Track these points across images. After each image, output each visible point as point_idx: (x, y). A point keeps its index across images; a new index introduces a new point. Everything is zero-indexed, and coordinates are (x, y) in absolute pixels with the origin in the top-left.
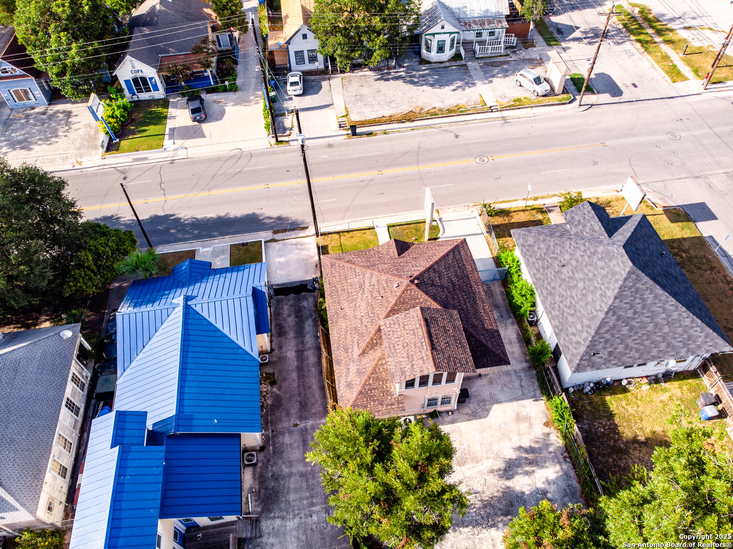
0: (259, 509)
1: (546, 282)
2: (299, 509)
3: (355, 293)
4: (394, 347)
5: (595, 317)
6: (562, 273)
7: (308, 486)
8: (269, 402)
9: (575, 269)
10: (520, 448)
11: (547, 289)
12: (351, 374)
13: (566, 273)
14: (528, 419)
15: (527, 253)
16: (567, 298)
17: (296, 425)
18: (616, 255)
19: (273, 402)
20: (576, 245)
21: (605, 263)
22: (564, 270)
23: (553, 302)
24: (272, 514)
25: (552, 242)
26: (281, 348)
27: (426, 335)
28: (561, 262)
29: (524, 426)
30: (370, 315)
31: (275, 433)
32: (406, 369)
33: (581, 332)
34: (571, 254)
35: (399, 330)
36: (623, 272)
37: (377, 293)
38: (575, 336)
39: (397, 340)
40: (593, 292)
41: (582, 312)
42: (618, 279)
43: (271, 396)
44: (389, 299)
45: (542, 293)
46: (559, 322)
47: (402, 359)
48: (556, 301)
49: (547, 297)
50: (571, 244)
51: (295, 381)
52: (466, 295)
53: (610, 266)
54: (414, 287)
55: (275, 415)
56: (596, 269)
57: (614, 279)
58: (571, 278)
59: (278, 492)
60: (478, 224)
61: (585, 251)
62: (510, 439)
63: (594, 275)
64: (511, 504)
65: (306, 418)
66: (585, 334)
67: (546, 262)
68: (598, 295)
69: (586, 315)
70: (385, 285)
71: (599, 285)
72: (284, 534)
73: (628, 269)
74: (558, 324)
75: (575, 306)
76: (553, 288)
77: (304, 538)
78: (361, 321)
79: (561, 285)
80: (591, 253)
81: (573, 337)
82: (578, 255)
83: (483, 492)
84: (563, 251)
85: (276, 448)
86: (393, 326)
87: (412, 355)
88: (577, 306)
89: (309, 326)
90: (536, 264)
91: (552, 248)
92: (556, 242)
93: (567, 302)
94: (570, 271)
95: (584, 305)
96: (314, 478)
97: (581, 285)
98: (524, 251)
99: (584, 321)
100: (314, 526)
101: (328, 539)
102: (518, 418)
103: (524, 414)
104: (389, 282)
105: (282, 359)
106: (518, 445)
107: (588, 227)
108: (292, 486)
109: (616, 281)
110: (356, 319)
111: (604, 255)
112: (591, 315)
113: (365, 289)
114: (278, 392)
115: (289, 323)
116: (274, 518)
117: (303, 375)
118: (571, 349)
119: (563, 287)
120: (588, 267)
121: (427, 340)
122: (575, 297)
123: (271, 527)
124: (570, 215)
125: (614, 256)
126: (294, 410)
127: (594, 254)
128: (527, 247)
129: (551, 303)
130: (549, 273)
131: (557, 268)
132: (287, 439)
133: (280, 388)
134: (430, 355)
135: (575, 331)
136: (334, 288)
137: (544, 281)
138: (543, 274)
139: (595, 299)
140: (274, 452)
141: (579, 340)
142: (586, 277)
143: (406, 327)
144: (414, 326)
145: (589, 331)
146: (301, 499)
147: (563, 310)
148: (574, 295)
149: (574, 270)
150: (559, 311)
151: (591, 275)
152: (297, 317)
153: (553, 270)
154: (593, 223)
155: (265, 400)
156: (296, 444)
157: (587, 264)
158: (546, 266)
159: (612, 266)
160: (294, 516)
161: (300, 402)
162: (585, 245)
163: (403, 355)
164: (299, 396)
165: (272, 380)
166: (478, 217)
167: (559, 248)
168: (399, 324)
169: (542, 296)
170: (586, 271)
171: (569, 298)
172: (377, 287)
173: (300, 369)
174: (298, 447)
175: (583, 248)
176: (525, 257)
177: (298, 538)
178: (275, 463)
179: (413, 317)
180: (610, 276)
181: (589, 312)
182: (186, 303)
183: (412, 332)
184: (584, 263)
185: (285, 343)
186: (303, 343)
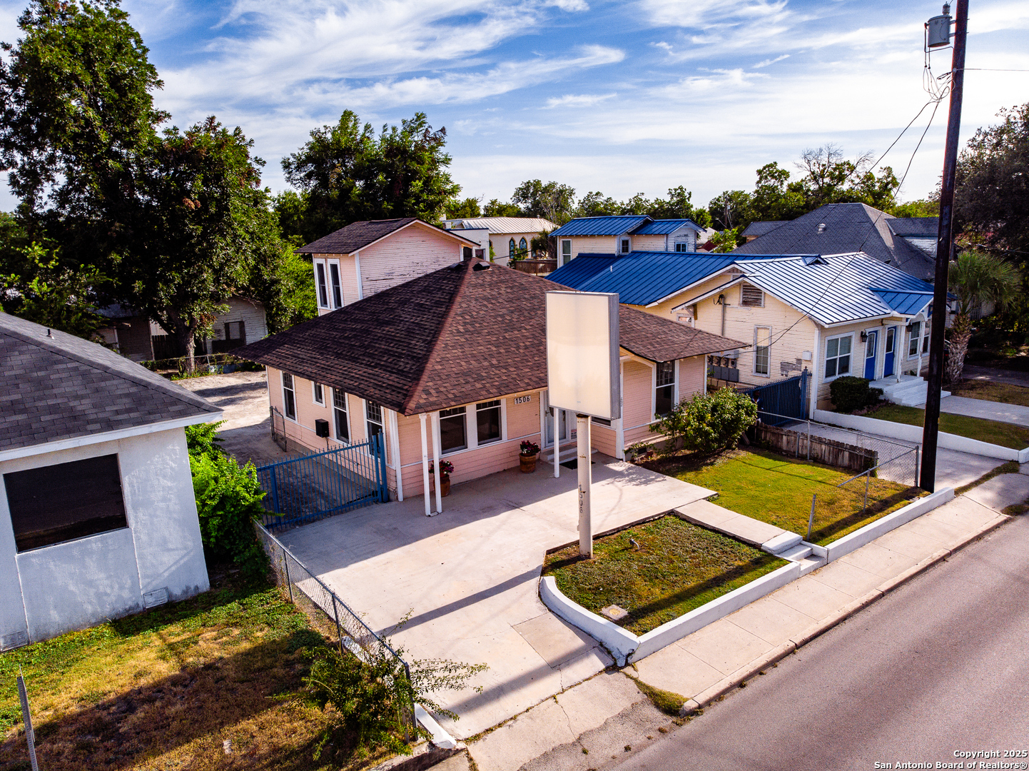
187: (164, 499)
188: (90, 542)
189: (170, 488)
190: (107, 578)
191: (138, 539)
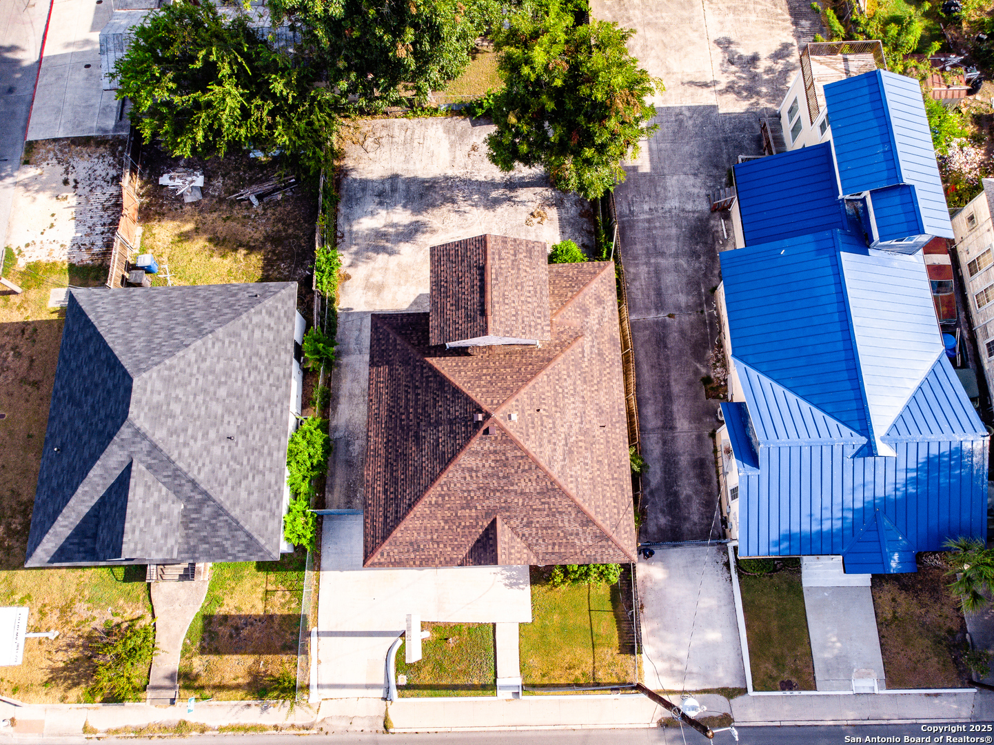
0: (712, 222)
1: (268, 426)
2: (664, 217)
3: (580, 444)
4: (536, 292)
5: (229, 335)
6: (238, 427)
7: (654, 241)
8: (710, 353)
9: (216, 422)
10: (391, 253)
11: (272, 413)
12: (596, 315)
13: (232, 423)
14: (368, 287)
15: (272, 495)
16: (252, 383)
17: (670, 316)
18: (146, 409)
19: (705, 353)
20: (193, 463)
21: (168, 405)
22: (232, 430)
23: (274, 388)
24: (696, 215)
25: (225, 492)
26: (699, 438)
27: (489, 287)
28: (230, 447)
29: (377, 278)
30: (560, 390)
31: (699, 309)
32: (524, 254)
33: (258, 325)
34: (208, 452)
35: (525, 313)
36: (154, 375)
37: (545, 424)
38: (269, 325)
39: (529, 300)
40: (212, 372)
41: (242, 351)
42: (166, 369)
43: (708, 361)
44: (529, 402)
45: (282, 412)
46: (280, 355)
47: (528, 269)
48: (268, 388)
49: (279, 401)
50: (199, 470)
51: (675, 380)
52: (402, 420)
53: (166, 396)
54: (486, 407)
55: (701, 334)
56: (187, 403)
57: (173, 373)
58: (229, 411)
59: (690, 238)
60: (319, 662)
61: (186, 444)
62: (399, 265)
63: (195, 395)
64: (422, 196)
65: (657, 323)
66: (255, 319)
67: (252, 462)
68: (208, 363)
69: (239, 344)
70: (531, 431)
71: (198, 376)
72: (681, 195)
73: (144, 375)
74: (283, 353)
75: (247, 365)
76: (263, 410)
77: (659, 189)
78: (575, 389)
79: (250, 409)
80: (178, 436)
81: (272, 325)
82: (199, 443)
83: (449, 211)
84: (218, 465)
85: (696, 290)
86: (533, 324)
87: (513, 269)
88: (244, 365)
89: (655, 472)
90: (268, 465)
91: (230, 481)
92: (219, 489)
93: (255, 378)
94: (225, 425)
95: (235, 360)
96: (647, 249)
97: (222, 392)
98: (275, 502)
99: (246, 338)
100: (647, 199)
101: (632, 186)
102: (380, 288)
103: (370, 294)
104: (524, 432)
105: (696, 418)
106: (392, 257)
107: (152, 500)
108: (674, 243)
109: (171, 368)
110: (583, 397)
111: (163, 418)
112: (233, 340)
113: (563, 442)
114: (698, 365)
115: (689, 484)
116: (694, 212)
117: (662, 387)
118: (283, 311)
119: (247, 404)
120: (196, 413)
121: (489, 279)
122: (240, 378)
123: (697, 203)
124: (166, 542)
125: (149, 409)
126: (674, 338)
127: (176, 431)
128: (268, 506)
129: (277, 389)
130: (257, 438)
131: (241, 439)
132: (683, 299)
133: (697, 372)
134: (489, 257)
135: (266, 330)
136: (616, 476)
137: (271, 429)
138: (267, 442)
139: (215, 360)
140: (698, 284)
141: (267, 317)
142: (208, 399)
143: (514, 313)
144: (502, 308)
145: (247, 321)
146: (663, 228)
147: (266, 369)
148: (240, 382)
149: (218, 422)
150: (272, 371)
151: (200, 399)
152: (676, 494)
153: (247, 440)
154: (140, 504)
155: (716, 356)
156: (670, 292)
157: (195, 420)
158: (256, 453)
159: (163, 394)
160: (670, 211)
161: (665, 347)
162: (180, 454)
163: (525, 274)
164: (668, 356)
165: (709, 386)
166: (313, 683)
167: (220, 475)
168: (523, 322)
169: (285, 407)
170: (203, 409)
171: (249, 382)
172: (545, 435)
173: (668, 398)
174: (667, 288)
175: (186, 452)
176: (279, 489)
177: (665, 189)
178: (696, 271)
179: (501, 323)
180: (176, 380)
181: (233, 346)
182: (869, 438)
183: (506, 301)
184: (198, 423)
185: (692, 446)
186: (665, 443)
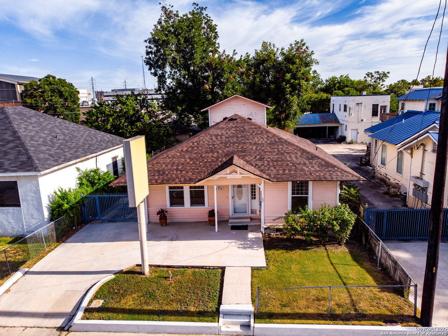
187: (32, 200)
188: (9, 209)
189: (34, 197)
190: (15, 223)
191: (24, 212)
